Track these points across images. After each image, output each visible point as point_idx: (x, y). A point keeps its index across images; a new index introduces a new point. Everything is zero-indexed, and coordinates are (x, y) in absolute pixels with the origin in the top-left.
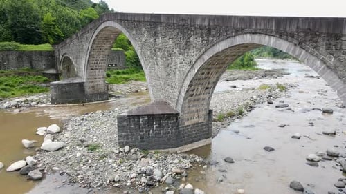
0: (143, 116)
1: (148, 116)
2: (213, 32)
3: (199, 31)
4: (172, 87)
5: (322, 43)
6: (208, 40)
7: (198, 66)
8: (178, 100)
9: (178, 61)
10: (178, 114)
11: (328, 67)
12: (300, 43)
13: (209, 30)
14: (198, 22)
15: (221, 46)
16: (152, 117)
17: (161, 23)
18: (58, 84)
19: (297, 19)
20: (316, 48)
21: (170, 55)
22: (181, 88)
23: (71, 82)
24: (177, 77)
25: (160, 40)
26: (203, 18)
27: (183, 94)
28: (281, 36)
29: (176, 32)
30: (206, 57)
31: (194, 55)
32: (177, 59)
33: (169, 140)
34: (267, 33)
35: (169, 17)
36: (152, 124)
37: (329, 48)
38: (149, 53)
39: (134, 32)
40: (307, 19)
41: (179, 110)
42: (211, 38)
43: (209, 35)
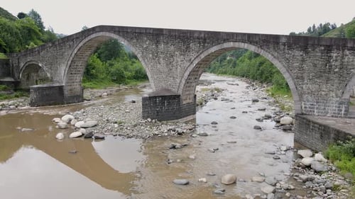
0: (159, 97)
1: (162, 97)
2: (208, 41)
3: (197, 40)
4: (174, 77)
5: (271, 46)
6: (204, 46)
7: (196, 62)
8: (179, 87)
9: (179, 60)
10: (180, 95)
11: (275, 57)
12: (261, 47)
13: (205, 39)
14: (196, 35)
15: (214, 49)
16: (164, 97)
17: (163, 34)
18: (39, 88)
19: (258, 35)
20: (269, 48)
21: (172, 56)
22: (182, 77)
23: (51, 85)
24: (179, 70)
25: (162, 46)
26: (200, 32)
27: (184, 82)
28: (251, 43)
29: (177, 41)
30: (203, 56)
31: (193, 55)
32: (178, 58)
33: (174, 113)
34: (243, 41)
35: (170, 31)
36: (164, 103)
37: (274, 49)
38: (151, 55)
39: (135, 41)
40: (263, 35)
41: (180, 92)
42: (206, 45)
43: (204, 43)
